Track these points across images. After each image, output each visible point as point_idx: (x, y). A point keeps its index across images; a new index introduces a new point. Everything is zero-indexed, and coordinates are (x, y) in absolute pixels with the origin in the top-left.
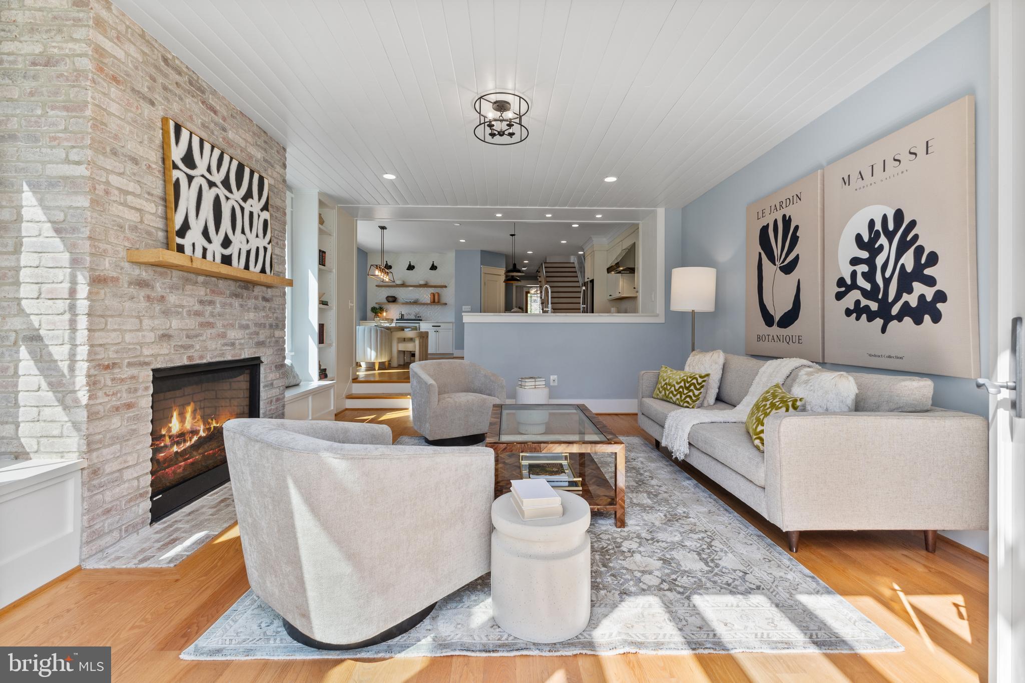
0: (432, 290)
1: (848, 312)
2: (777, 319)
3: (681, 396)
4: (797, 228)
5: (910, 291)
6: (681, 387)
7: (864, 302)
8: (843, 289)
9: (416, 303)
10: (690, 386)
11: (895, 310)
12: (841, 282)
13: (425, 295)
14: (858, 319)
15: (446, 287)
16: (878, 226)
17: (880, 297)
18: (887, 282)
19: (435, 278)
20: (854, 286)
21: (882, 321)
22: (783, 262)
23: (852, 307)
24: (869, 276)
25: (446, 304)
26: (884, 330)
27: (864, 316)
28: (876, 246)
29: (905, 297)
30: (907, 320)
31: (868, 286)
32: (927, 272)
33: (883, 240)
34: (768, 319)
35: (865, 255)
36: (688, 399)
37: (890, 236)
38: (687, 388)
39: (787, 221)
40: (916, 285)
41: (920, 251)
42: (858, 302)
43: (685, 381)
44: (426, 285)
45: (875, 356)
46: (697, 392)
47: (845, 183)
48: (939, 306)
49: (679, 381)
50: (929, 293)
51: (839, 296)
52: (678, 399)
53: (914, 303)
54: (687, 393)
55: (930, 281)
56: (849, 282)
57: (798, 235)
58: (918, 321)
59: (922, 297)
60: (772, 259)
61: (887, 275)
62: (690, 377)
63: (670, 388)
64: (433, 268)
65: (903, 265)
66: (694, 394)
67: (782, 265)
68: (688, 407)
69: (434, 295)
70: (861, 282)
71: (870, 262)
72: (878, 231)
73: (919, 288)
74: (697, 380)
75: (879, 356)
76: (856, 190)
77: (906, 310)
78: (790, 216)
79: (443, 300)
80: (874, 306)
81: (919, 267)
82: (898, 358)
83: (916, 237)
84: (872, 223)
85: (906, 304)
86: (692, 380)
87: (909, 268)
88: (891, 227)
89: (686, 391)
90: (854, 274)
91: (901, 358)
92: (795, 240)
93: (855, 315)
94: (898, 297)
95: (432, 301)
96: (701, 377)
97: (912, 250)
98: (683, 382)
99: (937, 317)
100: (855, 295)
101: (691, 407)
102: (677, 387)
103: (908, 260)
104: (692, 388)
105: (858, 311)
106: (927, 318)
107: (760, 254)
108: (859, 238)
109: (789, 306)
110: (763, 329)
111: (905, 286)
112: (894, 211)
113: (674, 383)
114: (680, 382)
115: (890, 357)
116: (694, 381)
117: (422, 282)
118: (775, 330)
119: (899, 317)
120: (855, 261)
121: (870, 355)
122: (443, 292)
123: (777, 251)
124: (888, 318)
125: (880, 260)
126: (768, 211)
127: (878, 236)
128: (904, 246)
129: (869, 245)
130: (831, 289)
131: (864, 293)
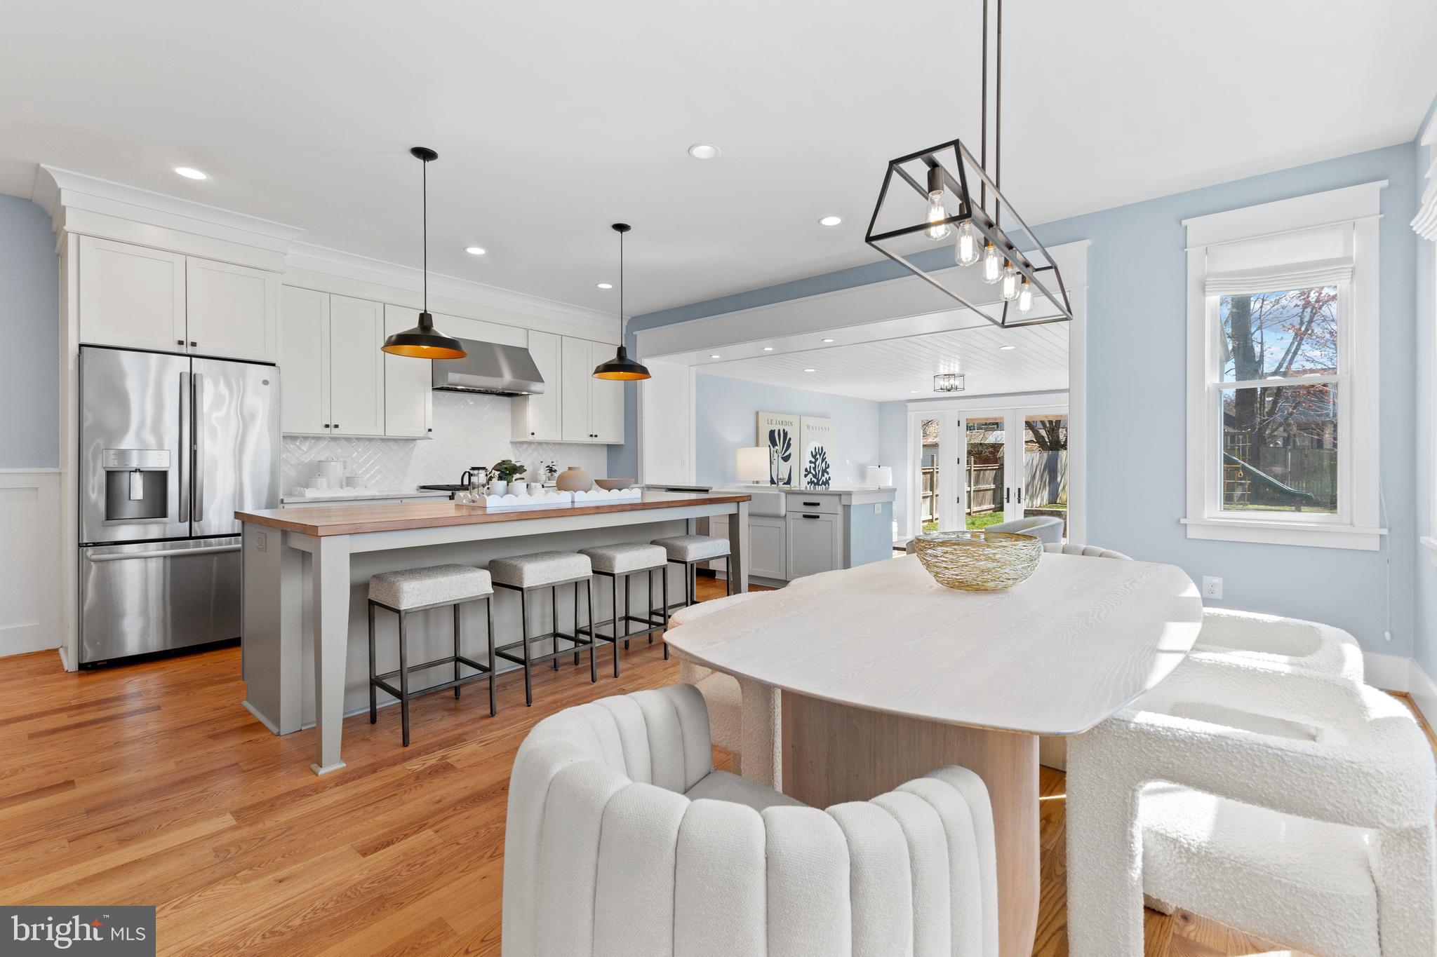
1: (808, 483)
4: (790, 439)
7: (813, 479)
8: (807, 473)
11: (820, 482)
12: (806, 470)
16: (817, 451)
17: (817, 477)
18: (819, 471)
20: (810, 472)
22: (783, 455)
23: (809, 481)
24: (814, 469)
27: (813, 485)
30: (823, 486)
31: (814, 473)
32: (828, 470)
33: (818, 456)
35: (813, 460)
37: (820, 455)
39: (785, 434)
40: (825, 474)
41: (826, 463)
42: (811, 479)
50: (828, 477)
51: (806, 476)
55: (828, 473)
56: (809, 470)
57: (791, 442)
59: (826, 478)
60: (777, 450)
61: (819, 469)
65: (823, 466)
70: (812, 471)
71: (815, 463)
77: (823, 483)
78: (787, 431)
80: (816, 481)
81: (826, 468)
83: (826, 457)
84: (815, 449)
87: (824, 468)
88: (820, 453)
90: (810, 467)
92: (789, 445)
93: (810, 484)
94: (821, 478)
100: (810, 476)
105: (811, 482)
107: (770, 446)
108: (812, 453)
109: (786, 479)
111: (823, 475)
120: (811, 462)
123: (780, 447)
124: (819, 485)
125: (817, 463)
126: (774, 422)
127: (816, 455)
128: (823, 460)
129: (814, 457)
130: (803, 473)
131: (813, 475)
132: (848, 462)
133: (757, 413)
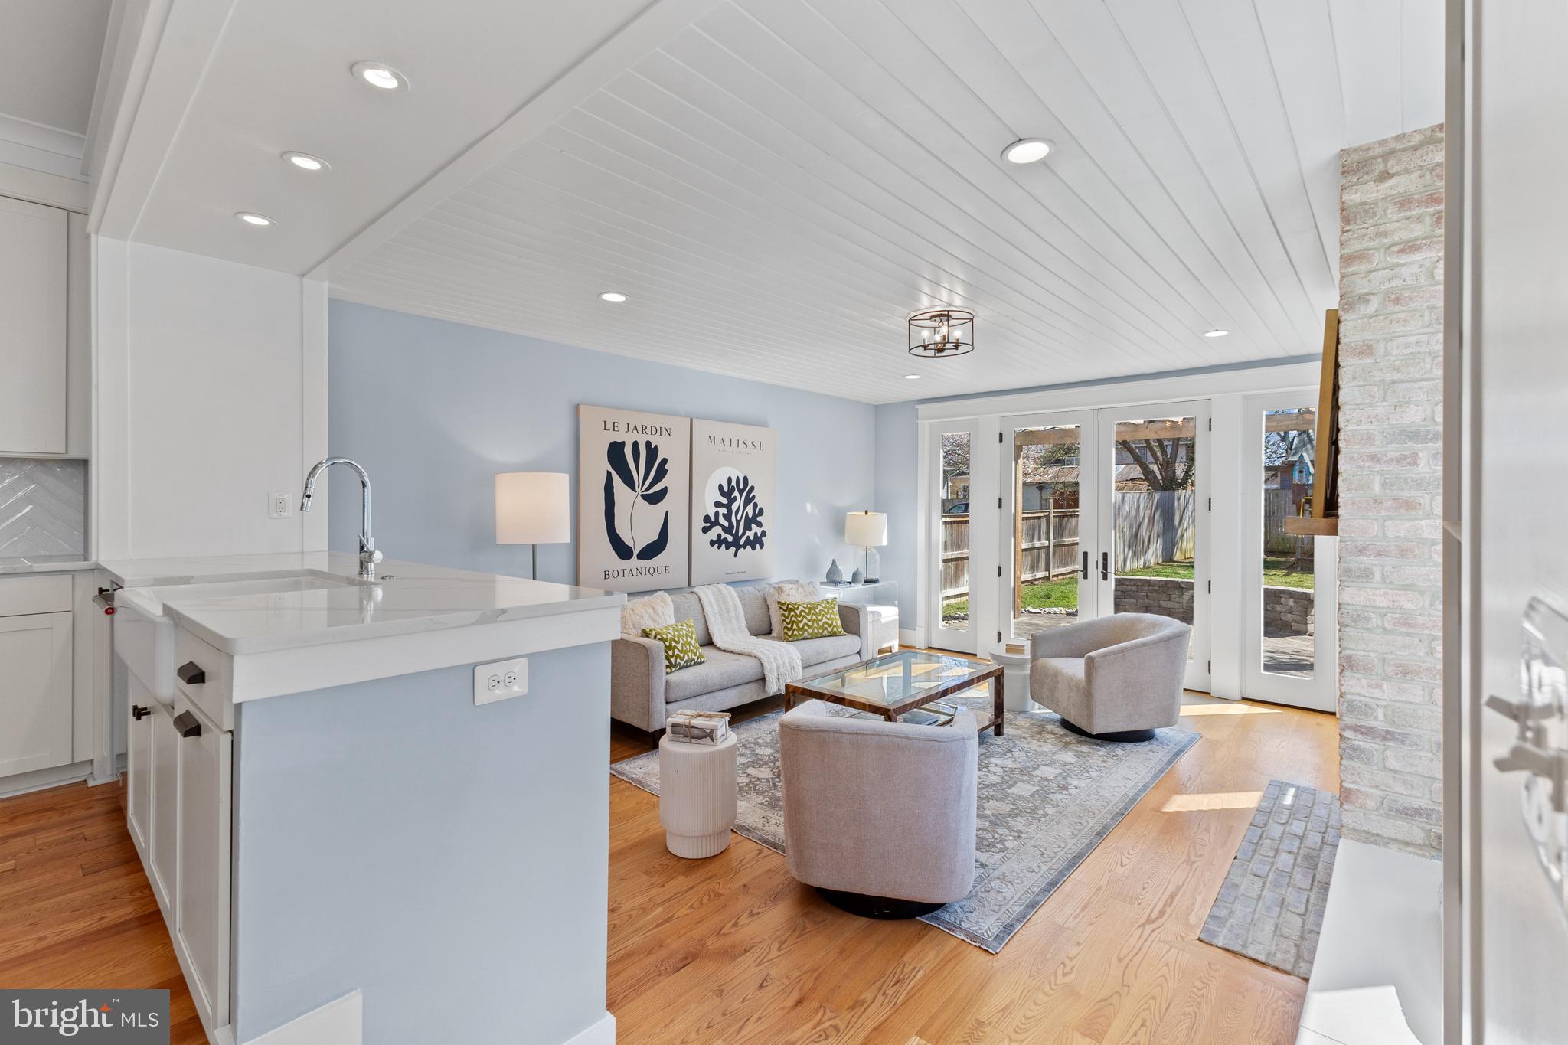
1: (712, 543)
2: (637, 550)
4: (664, 461)
5: (750, 529)
7: (724, 535)
8: (709, 525)
11: (742, 542)
12: (707, 519)
14: (719, 548)
16: (734, 483)
17: (734, 532)
18: (738, 522)
20: (717, 523)
21: (735, 549)
22: (646, 490)
23: (715, 539)
24: (727, 517)
26: (735, 555)
27: (723, 546)
28: (733, 496)
29: (748, 533)
30: (748, 547)
31: (726, 524)
32: (759, 519)
33: (736, 494)
34: (623, 551)
35: (725, 501)
37: (741, 492)
39: (652, 452)
40: (753, 525)
41: (755, 505)
42: (719, 536)
45: (730, 574)
47: (712, 442)
48: (763, 539)
50: (759, 531)
51: (705, 530)
53: (752, 538)
55: (760, 525)
56: (713, 520)
57: (666, 467)
58: (754, 548)
59: (756, 533)
60: (629, 482)
61: (739, 518)
65: (747, 513)
67: (651, 492)
70: (722, 520)
71: (728, 507)
72: (733, 486)
73: (754, 528)
75: (732, 573)
76: (720, 451)
77: (748, 542)
78: (656, 446)
80: (730, 539)
81: (755, 515)
83: (754, 497)
84: (730, 480)
85: (748, 537)
87: (750, 516)
88: (741, 487)
90: (717, 514)
91: (744, 572)
92: (662, 473)
93: (717, 545)
94: (744, 533)
97: (752, 505)
99: (762, 546)
100: (717, 530)
103: (750, 509)
105: (719, 542)
106: (758, 546)
107: (609, 473)
108: (721, 487)
109: (654, 536)
110: (614, 562)
111: (747, 528)
112: (743, 477)
115: (738, 572)
118: (634, 563)
119: (744, 547)
120: (718, 504)
121: (727, 574)
123: (638, 476)
124: (738, 547)
125: (734, 507)
126: (622, 427)
127: (731, 491)
128: (748, 501)
129: (727, 495)
130: (699, 524)
131: (723, 527)
132: (809, 507)
133: (577, 408)
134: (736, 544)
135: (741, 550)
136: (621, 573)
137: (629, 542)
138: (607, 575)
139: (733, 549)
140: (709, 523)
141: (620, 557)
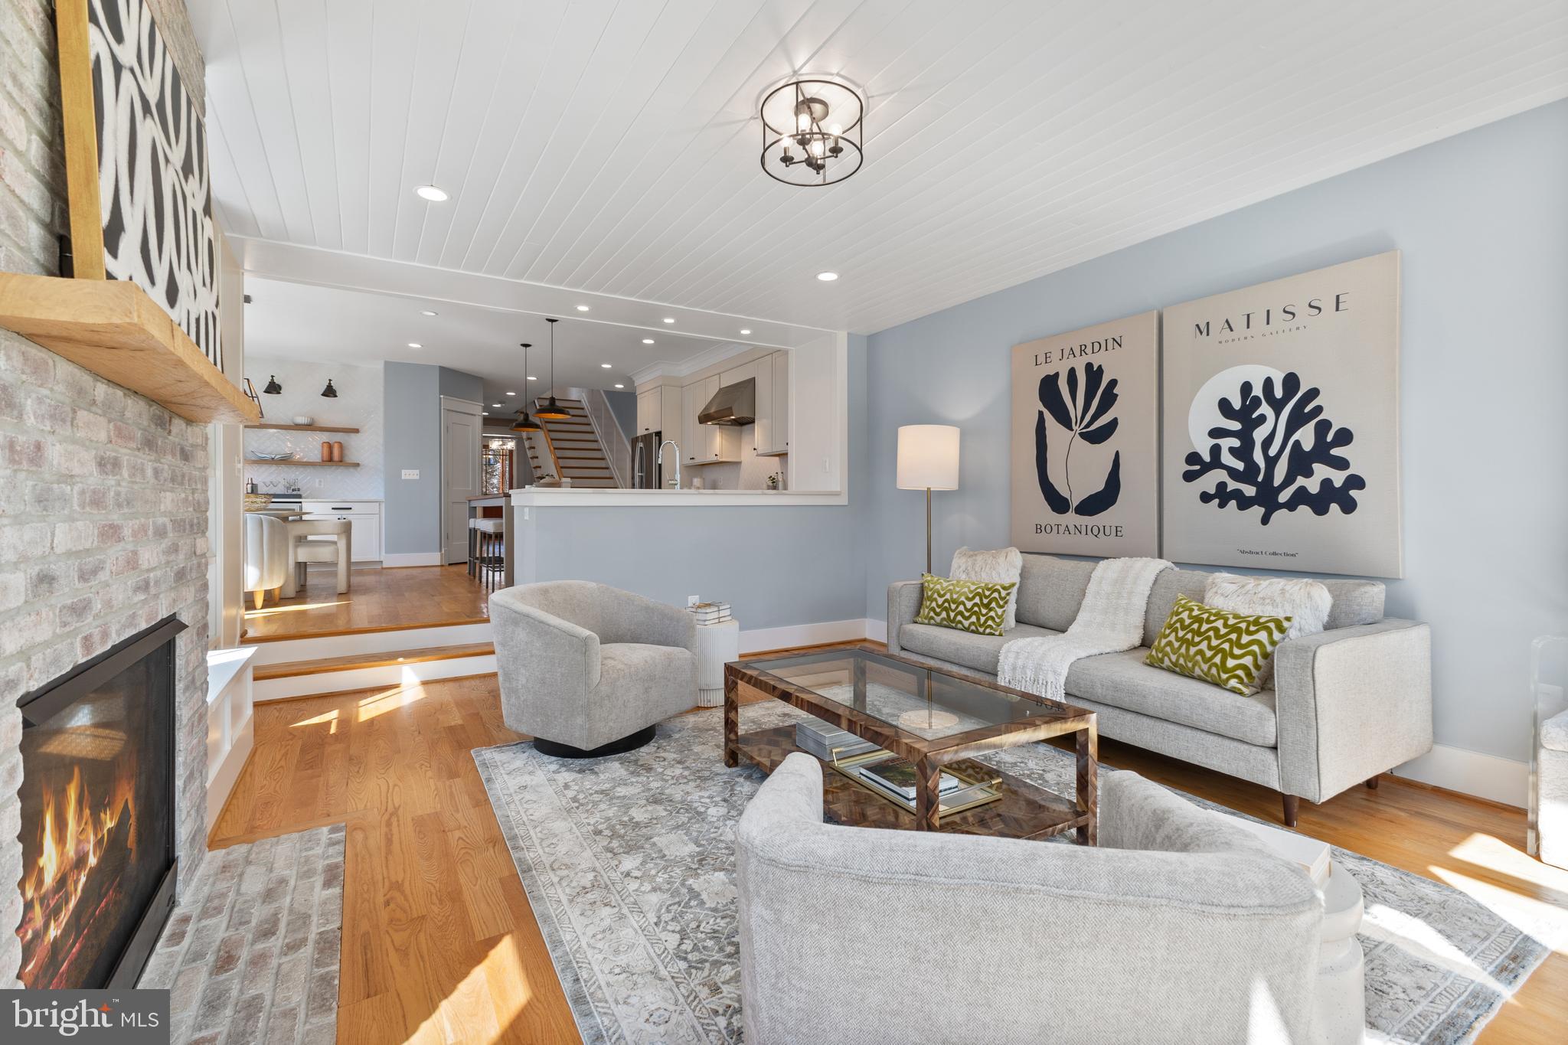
0: (325, 437)
1: (1205, 497)
2: (1075, 502)
3: (978, 619)
4: (1113, 383)
5: (1309, 473)
6: (976, 604)
8: (1198, 467)
9: (286, 461)
10: (990, 603)
11: (1284, 497)
12: (1193, 458)
13: (310, 446)
14: (1222, 505)
15: (356, 431)
16: (1258, 391)
17: (1260, 479)
19: (330, 412)
20: (1216, 462)
21: (1263, 510)
22: (1087, 426)
23: (1212, 491)
25: (358, 465)
26: (1265, 520)
27: (1233, 503)
28: (1254, 416)
29: (1301, 481)
30: (1304, 509)
31: (1240, 466)
32: (1336, 452)
33: (1265, 409)
34: (1057, 502)
35: (1235, 426)
36: (990, 622)
37: (1277, 406)
38: (987, 606)
39: (1094, 374)
40: (1315, 466)
41: (1324, 426)
42: (1222, 486)
43: (981, 596)
44: (310, 427)
45: (1251, 552)
46: (1000, 611)
47: (1201, 333)
48: (1353, 493)
49: (970, 596)
50: (1338, 478)
51: (1190, 476)
52: (973, 623)
53: (1314, 489)
54: (987, 614)
55: (1342, 464)
56: (1207, 458)
57: (1115, 391)
58: (1321, 511)
59: (1327, 483)
60: (1064, 420)
61: (1272, 453)
62: (988, 589)
63: (957, 607)
64: (330, 392)
65: (1297, 442)
66: (997, 615)
67: (1084, 431)
68: (994, 634)
69: (330, 447)
70: (1227, 459)
71: (1245, 436)
72: (1257, 398)
73: (1321, 471)
74: (1000, 593)
75: (1257, 553)
76: (1220, 342)
77: (1301, 497)
78: (1100, 366)
79: (352, 456)
80: (1250, 491)
81: (1322, 446)
82: (1288, 555)
83: (1319, 410)
84: (1246, 388)
85: (1302, 490)
86: (992, 593)
87: (1308, 445)
88: (1279, 393)
89: (984, 611)
90: (1216, 451)
91: (1292, 555)
92: (1109, 399)
93: (1216, 501)
94: (1289, 480)
95: (326, 457)
96: (1004, 588)
97: (1312, 424)
98: (978, 598)
99: (1349, 506)
100: (1218, 476)
101: (997, 633)
102: (969, 605)
103: (1306, 436)
104: (993, 605)
105: (1222, 495)
106: (1334, 507)
107: (1041, 413)
108: (1224, 403)
109: (1099, 486)
110: (1049, 516)
111: (1300, 467)
112: (1283, 375)
113: (963, 599)
114: (974, 598)
115: (1274, 554)
116: (996, 595)
117: (302, 420)
118: (1071, 518)
119: (1291, 505)
120: (1216, 433)
121: (1243, 552)
122: (352, 441)
123: (1075, 411)
124: (1272, 506)
125: (1260, 434)
126: (1055, 356)
127: (1257, 403)
128: (1300, 418)
129: (1241, 414)
130: (1176, 466)
131: (1233, 473)
133: (1011, 351)
134: (1268, 500)
135: (1280, 515)
136: (1055, 529)
137: (1063, 491)
138: (1039, 529)
139: (1258, 511)
140: (1196, 466)
141: (1054, 510)
